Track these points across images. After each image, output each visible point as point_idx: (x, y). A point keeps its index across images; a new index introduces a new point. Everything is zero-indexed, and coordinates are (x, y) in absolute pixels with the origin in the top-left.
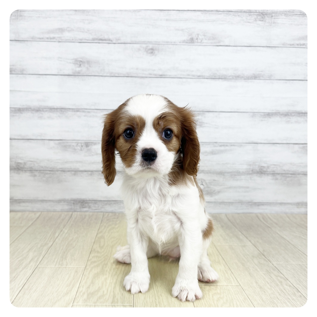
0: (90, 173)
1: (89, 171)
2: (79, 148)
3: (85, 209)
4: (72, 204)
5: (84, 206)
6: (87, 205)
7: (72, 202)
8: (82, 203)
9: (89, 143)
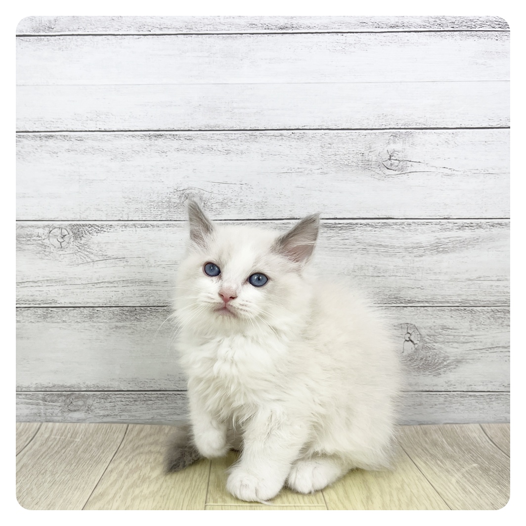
0: (86, 311)
1: (84, 307)
2: (54, 241)
3: (76, 415)
4: (41, 402)
5: (71, 408)
6: (80, 403)
7: (41, 395)
8: (68, 396)
9: (83, 225)
